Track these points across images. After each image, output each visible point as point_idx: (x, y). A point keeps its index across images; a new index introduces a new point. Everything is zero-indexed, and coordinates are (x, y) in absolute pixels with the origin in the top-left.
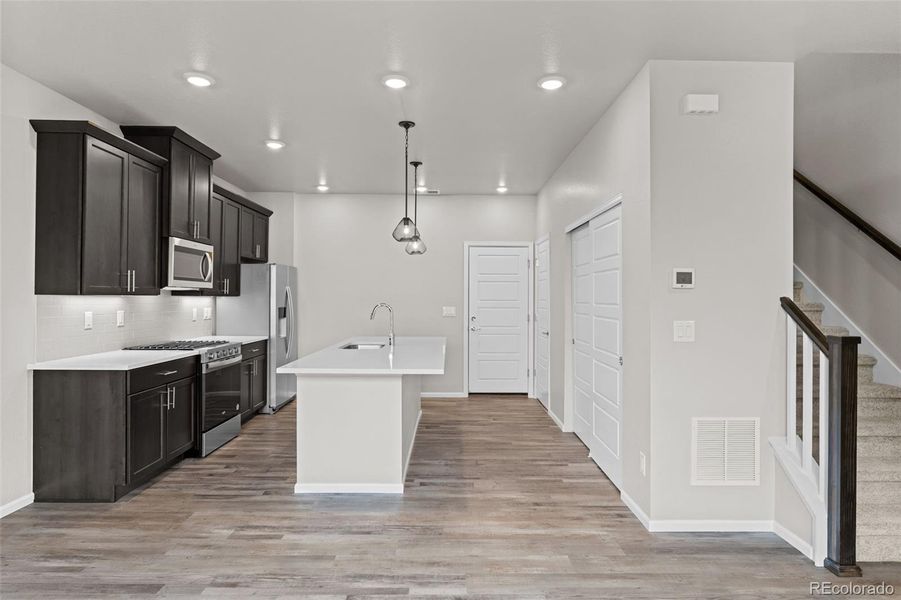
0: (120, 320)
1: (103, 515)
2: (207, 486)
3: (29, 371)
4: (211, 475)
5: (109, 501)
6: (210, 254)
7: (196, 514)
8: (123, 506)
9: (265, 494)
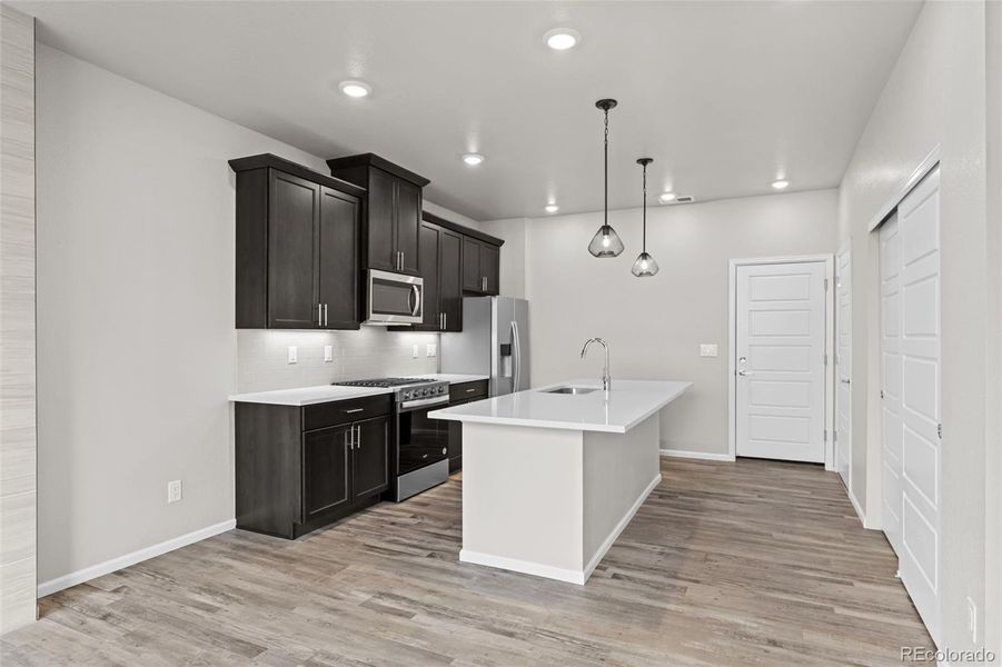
0: (328, 355)
1: (276, 552)
2: (381, 537)
3: (230, 402)
4: (393, 524)
5: (288, 538)
6: (419, 287)
7: (350, 568)
8: (297, 546)
9: (431, 556)
